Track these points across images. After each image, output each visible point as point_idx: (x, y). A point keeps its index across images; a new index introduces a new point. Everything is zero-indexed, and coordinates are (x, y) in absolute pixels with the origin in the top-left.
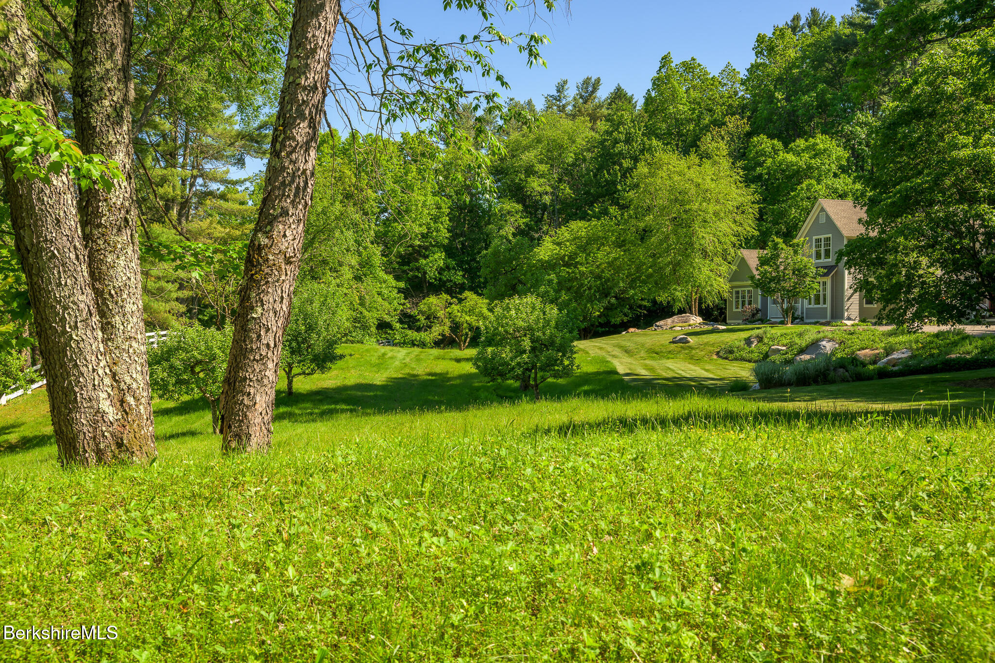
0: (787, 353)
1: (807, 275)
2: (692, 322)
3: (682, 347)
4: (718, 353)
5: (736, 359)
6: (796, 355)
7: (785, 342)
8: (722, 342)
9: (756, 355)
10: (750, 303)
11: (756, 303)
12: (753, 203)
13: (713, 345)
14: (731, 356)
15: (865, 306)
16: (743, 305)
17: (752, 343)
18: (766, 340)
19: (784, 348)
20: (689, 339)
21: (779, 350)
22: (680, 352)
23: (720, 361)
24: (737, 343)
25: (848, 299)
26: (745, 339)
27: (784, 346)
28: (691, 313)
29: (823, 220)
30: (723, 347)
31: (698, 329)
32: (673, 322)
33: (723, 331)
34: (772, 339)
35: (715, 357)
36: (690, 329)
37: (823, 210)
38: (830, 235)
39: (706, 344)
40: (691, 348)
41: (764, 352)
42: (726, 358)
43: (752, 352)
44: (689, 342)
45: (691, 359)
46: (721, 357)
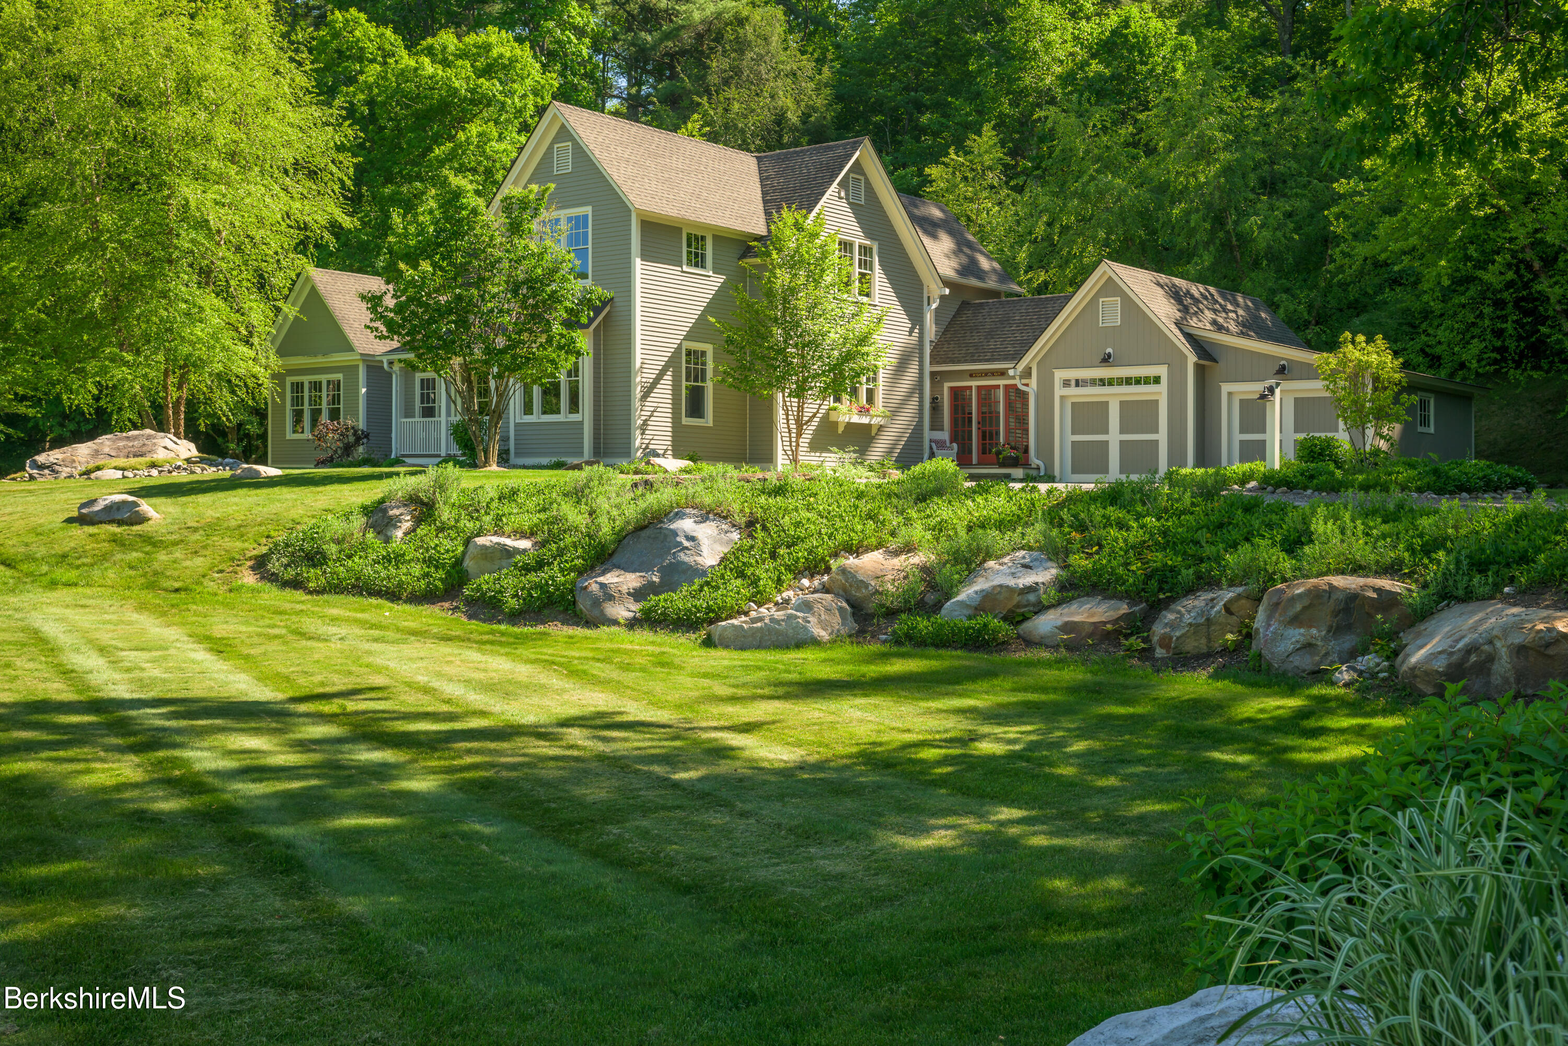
0: (540, 565)
1: (554, 298)
2: (160, 455)
3: (114, 540)
4: (260, 565)
5: (336, 588)
6: (581, 572)
7: (526, 521)
8: (276, 520)
9: (417, 570)
10: (334, 414)
11: (356, 415)
12: (340, 148)
13: (240, 531)
14: (314, 577)
15: (686, 421)
16: (314, 421)
17: (393, 522)
18: (445, 514)
19: (525, 544)
20: (146, 506)
21: (508, 553)
22: (105, 557)
23: (273, 595)
24: (337, 526)
25: (645, 396)
26: (366, 511)
27: (523, 535)
28: (161, 427)
29: (565, 164)
30: (281, 537)
31: (182, 477)
32: (96, 453)
33: (272, 482)
34: (473, 509)
35: (249, 579)
36: (156, 478)
37: (564, 133)
38: (588, 210)
39: (212, 528)
40: (152, 542)
41: (448, 559)
42: (296, 584)
43: (397, 559)
44: (141, 519)
45: (152, 586)
46: (272, 578)
